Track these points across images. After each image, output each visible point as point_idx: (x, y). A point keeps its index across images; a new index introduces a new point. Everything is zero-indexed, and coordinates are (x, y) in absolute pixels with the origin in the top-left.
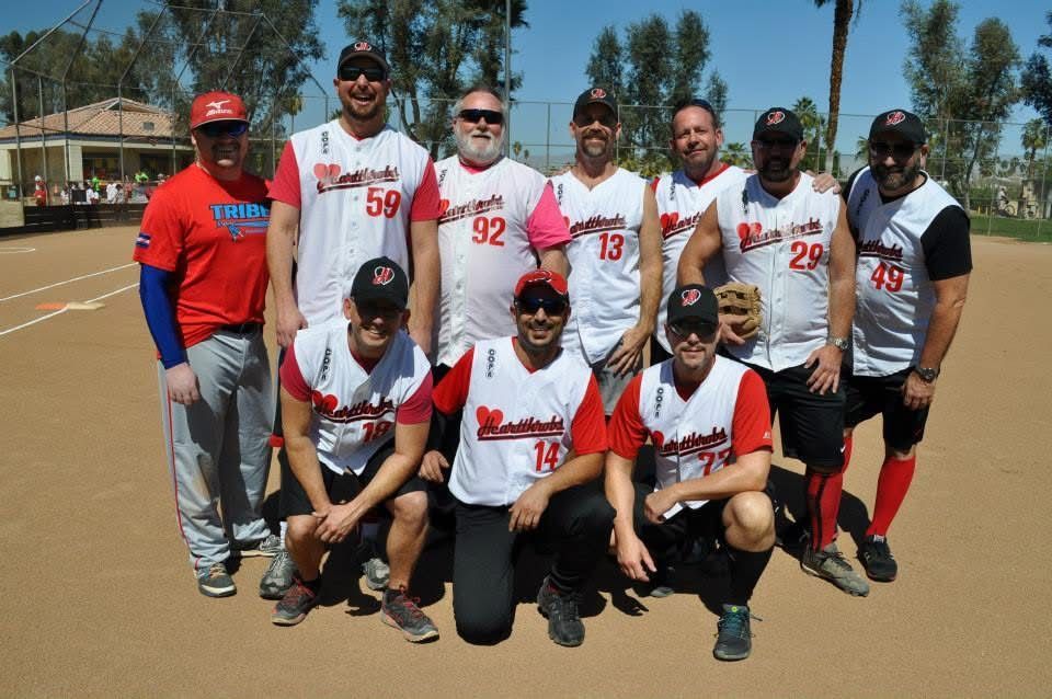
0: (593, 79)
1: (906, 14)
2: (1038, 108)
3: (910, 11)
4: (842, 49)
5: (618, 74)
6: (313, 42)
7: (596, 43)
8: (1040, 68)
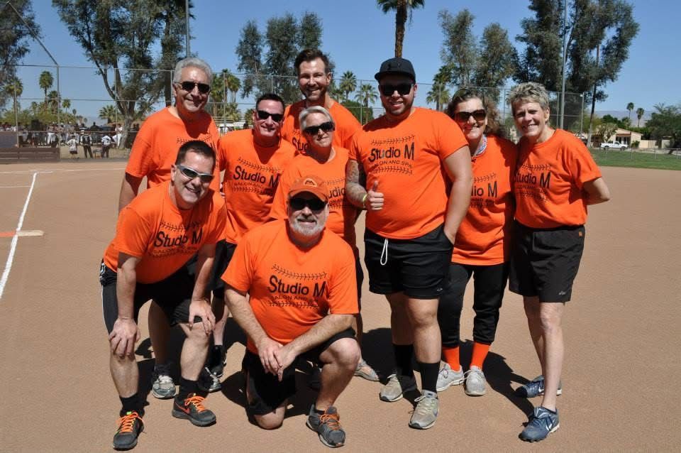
0: (241, 57)
1: (441, 18)
2: (514, 80)
3: (444, 17)
4: (401, 41)
5: (258, 54)
6: (31, 24)
7: (243, 32)
8: (513, 55)
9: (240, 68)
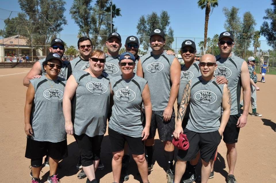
0: (138, 29)
1: (224, 11)
2: (265, 36)
3: (225, 10)
4: (208, 21)
6: (64, 20)
8: (266, 25)
9: (137, 34)
